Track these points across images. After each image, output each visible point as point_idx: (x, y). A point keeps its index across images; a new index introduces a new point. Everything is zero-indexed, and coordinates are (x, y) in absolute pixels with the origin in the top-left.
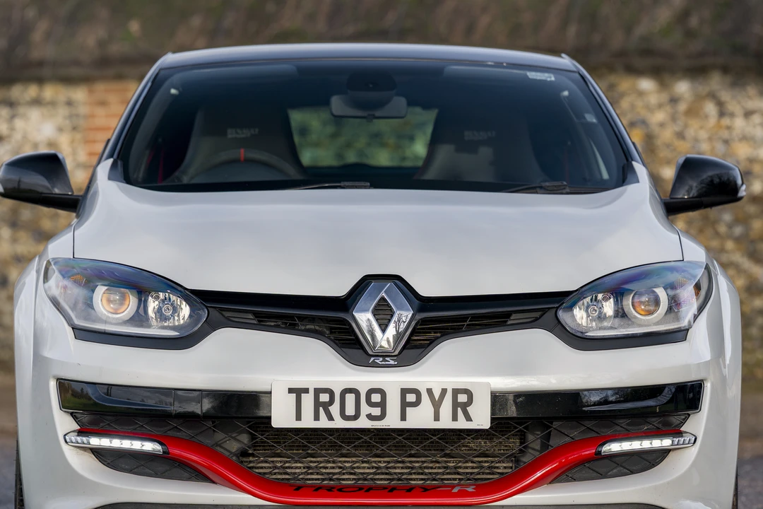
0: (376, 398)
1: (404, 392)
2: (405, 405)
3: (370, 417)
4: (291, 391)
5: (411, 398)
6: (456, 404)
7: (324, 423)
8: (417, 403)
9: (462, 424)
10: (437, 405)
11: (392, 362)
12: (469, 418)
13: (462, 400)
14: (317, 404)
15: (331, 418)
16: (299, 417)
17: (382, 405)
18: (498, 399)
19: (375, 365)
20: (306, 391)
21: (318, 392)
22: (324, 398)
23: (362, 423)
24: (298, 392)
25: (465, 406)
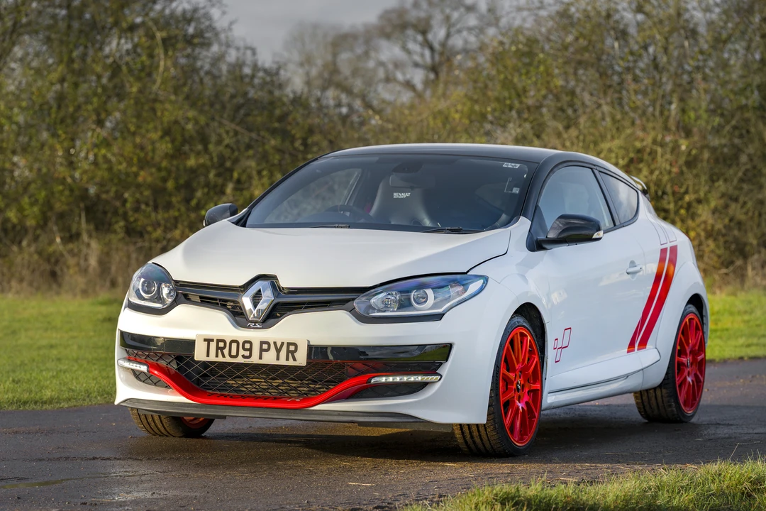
0: (247, 346)
1: (262, 343)
2: (262, 350)
3: (244, 357)
4: (205, 340)
5: (265, 347)
6: (288, 351)
7: (220, 359)
8: (268, 350)
9: (291, 363)
10: (278, 351)
11: (259, 326)
12: (295, 359)
13: (292, 348)
14: (218, 348)
15: (224, 356)
16: (208, 355)
17: (250, 350)
18: (311, 348)
19: (249, 327)
20: (212, 340)
21: (218, 341)
22: (221, 345)
23: (240, 360)
24: (208, 341)
25: (293, 353)
